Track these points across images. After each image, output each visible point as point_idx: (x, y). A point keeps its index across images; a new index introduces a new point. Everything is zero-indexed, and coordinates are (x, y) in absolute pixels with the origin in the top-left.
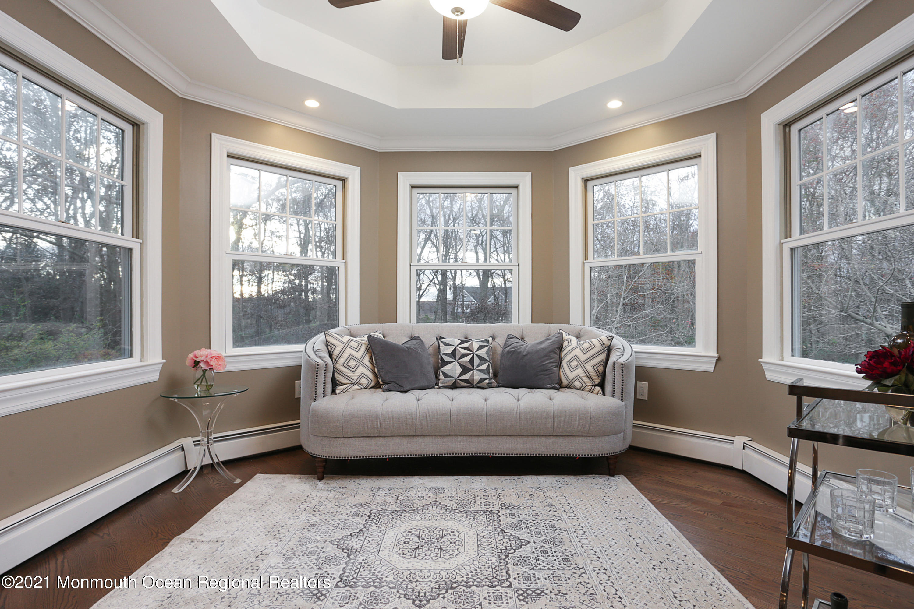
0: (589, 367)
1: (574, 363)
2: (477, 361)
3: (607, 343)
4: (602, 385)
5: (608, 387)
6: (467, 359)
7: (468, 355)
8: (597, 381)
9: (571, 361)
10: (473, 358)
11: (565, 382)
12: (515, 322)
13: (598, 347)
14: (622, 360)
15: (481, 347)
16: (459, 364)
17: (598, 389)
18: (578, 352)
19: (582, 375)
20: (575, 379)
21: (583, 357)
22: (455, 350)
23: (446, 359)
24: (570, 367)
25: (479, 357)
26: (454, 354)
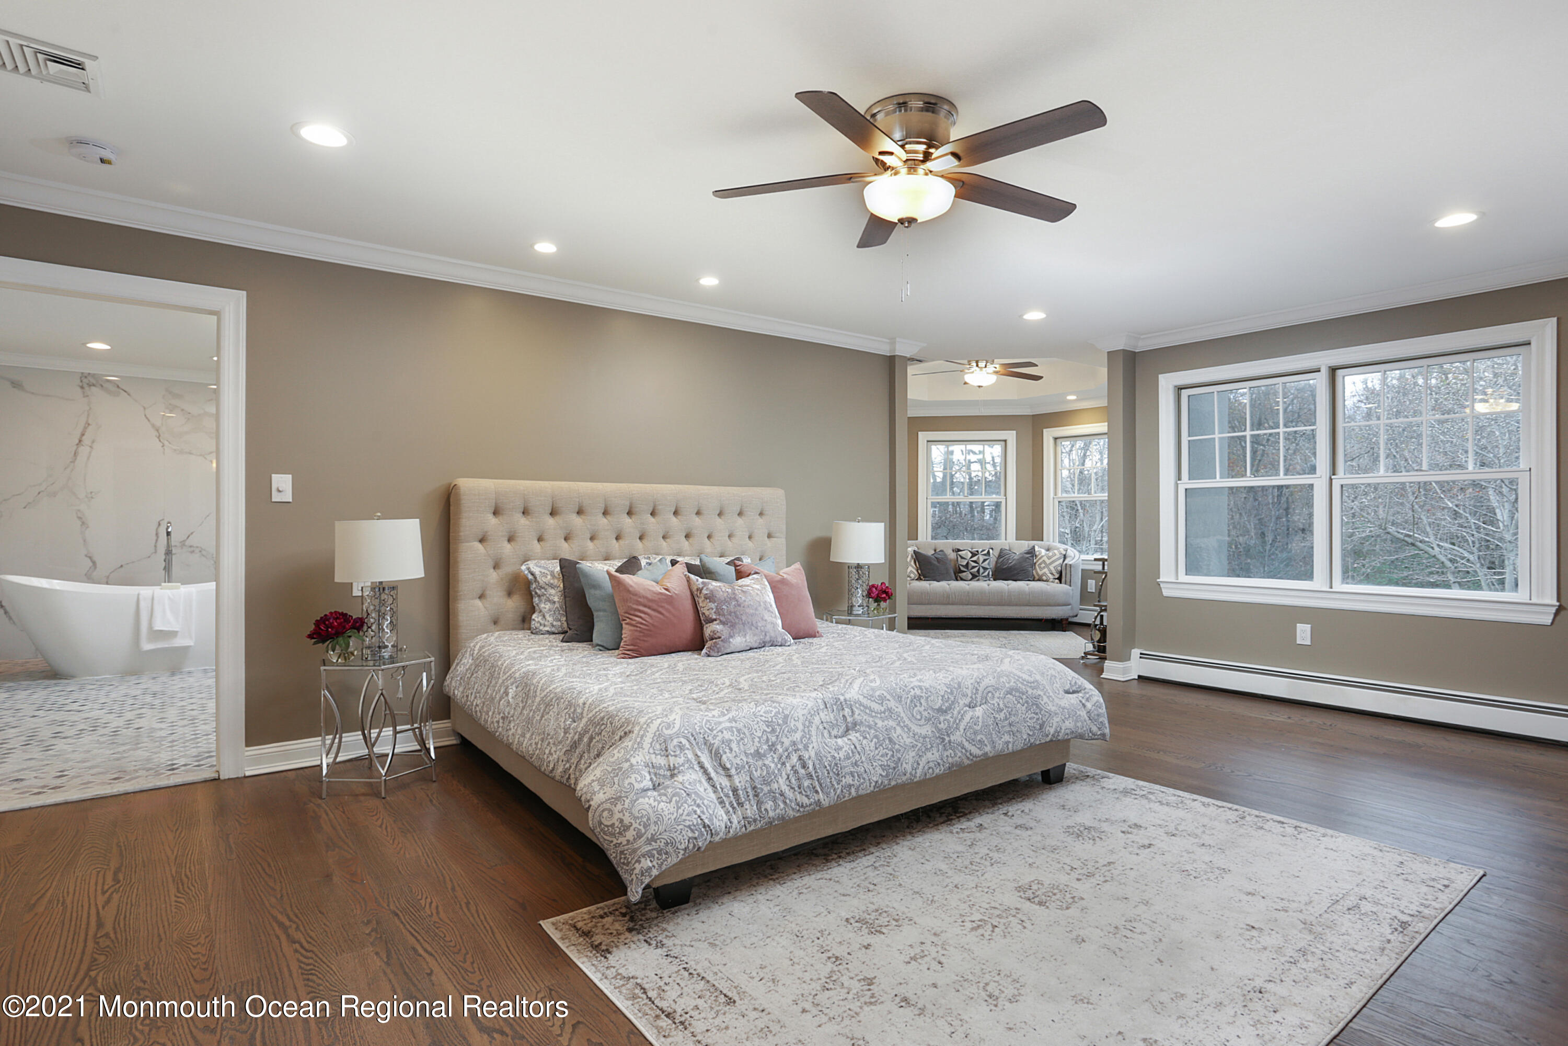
0: (1052, 567)
1: (1043, 565)
2: (982, 570)
3: (1064, 553)
4: (1060, 579)
5: (1063, 580)
6: (976, 569)
7: (976, 567)
8: (1057, 576)
9: (1040, 564)
10: (979, 569)
11: (1037, 577)
12: (1003, 540)
13: (1058, 556)
14: (1070, 563)
15: (985, 560)
16: (971, 573)
17: (1057, 581)
18: (1045, 558)
19: (1047, 572)
20: (1043, 575)
21: (1048, 562)
22: (968, 563)
23: (962, 569)
24: (1040, 567)
25: (983, 568)
26: (967, 566)
